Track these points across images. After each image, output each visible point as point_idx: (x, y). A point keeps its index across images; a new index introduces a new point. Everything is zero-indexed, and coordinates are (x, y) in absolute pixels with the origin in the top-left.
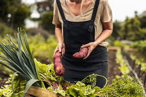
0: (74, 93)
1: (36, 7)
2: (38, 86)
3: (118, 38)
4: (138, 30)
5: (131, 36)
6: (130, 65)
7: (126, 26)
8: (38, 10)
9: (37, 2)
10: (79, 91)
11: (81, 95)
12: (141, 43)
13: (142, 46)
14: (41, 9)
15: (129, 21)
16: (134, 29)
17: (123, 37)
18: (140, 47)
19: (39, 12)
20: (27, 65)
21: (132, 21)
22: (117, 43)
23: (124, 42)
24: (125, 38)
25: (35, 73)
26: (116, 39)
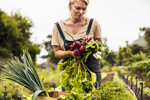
0: (73, 97)
1: (44, 46)
2: (43, 96)
3: (115, 64)
4: (131, 57)
5: (125, 62)
6: (125, 82)
7: (120, 54)
8: (46, 48)
9: (45, 42)
10: (77, 95)
11: (79, 98)
12: (133, 65)
13: (134, 67)
14: (49, 48)
15: (122, 50)
16: (127, 56)
17: (119, 64)
18: (133, 68)
19: (47, 50)
20: (32, 79)
21: (125, 50)
22: (114, 68)
23: (120, 67)
24: (120, 64)
25: (40, 85)
26: (113, 66)
